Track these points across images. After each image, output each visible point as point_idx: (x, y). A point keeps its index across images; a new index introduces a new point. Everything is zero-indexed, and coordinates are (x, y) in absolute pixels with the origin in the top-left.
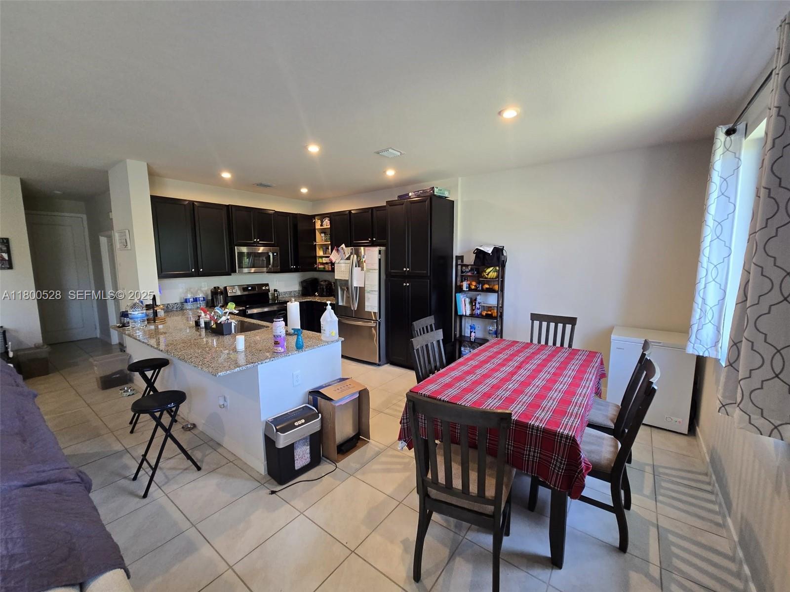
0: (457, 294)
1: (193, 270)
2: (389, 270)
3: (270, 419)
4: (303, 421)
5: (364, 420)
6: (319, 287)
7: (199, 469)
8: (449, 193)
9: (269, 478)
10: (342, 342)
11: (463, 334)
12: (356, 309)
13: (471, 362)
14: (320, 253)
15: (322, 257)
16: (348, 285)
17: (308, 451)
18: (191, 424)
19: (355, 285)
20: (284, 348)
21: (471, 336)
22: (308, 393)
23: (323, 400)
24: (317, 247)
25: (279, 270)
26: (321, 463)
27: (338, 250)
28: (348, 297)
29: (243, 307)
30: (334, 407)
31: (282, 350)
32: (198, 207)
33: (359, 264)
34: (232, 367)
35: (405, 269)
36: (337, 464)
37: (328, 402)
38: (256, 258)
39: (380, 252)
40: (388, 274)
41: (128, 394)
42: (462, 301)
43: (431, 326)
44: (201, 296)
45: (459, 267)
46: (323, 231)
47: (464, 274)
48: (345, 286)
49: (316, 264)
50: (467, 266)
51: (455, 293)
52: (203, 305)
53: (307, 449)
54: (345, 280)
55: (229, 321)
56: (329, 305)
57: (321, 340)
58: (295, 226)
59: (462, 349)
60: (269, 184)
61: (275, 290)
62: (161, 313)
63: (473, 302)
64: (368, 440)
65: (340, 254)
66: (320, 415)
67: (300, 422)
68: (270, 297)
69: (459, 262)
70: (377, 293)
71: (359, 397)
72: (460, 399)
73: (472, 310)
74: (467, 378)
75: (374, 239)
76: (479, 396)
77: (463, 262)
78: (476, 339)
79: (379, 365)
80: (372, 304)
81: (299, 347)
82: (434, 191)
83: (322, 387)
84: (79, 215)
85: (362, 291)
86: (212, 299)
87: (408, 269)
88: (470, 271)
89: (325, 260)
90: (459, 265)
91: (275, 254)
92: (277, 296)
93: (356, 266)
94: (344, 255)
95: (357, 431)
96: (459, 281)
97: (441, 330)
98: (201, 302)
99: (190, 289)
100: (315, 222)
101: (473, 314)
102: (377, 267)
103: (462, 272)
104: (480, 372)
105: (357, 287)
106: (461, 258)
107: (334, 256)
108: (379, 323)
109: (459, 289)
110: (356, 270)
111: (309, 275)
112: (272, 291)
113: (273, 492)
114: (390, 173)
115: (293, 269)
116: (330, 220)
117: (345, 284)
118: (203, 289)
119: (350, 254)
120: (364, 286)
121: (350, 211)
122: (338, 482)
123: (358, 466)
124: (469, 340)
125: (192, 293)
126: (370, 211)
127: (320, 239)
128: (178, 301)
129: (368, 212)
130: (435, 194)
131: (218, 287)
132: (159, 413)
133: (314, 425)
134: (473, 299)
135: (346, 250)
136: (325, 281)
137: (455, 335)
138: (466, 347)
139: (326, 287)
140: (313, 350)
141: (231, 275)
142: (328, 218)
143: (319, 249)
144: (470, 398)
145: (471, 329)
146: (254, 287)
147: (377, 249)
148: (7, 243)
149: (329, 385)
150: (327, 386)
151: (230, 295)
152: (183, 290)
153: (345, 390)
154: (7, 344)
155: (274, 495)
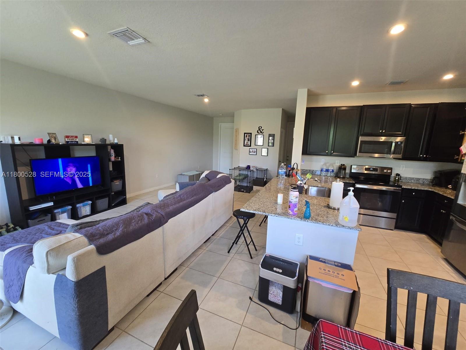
1: (327, 152)
3: (268, 255)
4: (281, 271)
17: (281, 296)
22: (307, 257)
25: (401, 157)
49: (458, 156)
57: (337, 221)
61: (397, 174)
66: (297, 277)
67: (278, 270)
68: (390, 179)
71: (352, 294)
81: (306, 217)
86: (338, 172)
91: (399, 143)
92: (398, 179)
99: (327, 163)
111: (450, 166)
112: (393, 175)
115: (422, 158)
118: (336, 165)
125: (327, 166)
128: (318, 170)
131: (344, 165)
141: (354, 157)
146: (376, 168)
148: (274, 136)
149: (325, 262)
150: (321, 261)
151: (353, 171)
152: (322, 163)
153: (329, 275)
154: (264, 175)
155: (250, 300)
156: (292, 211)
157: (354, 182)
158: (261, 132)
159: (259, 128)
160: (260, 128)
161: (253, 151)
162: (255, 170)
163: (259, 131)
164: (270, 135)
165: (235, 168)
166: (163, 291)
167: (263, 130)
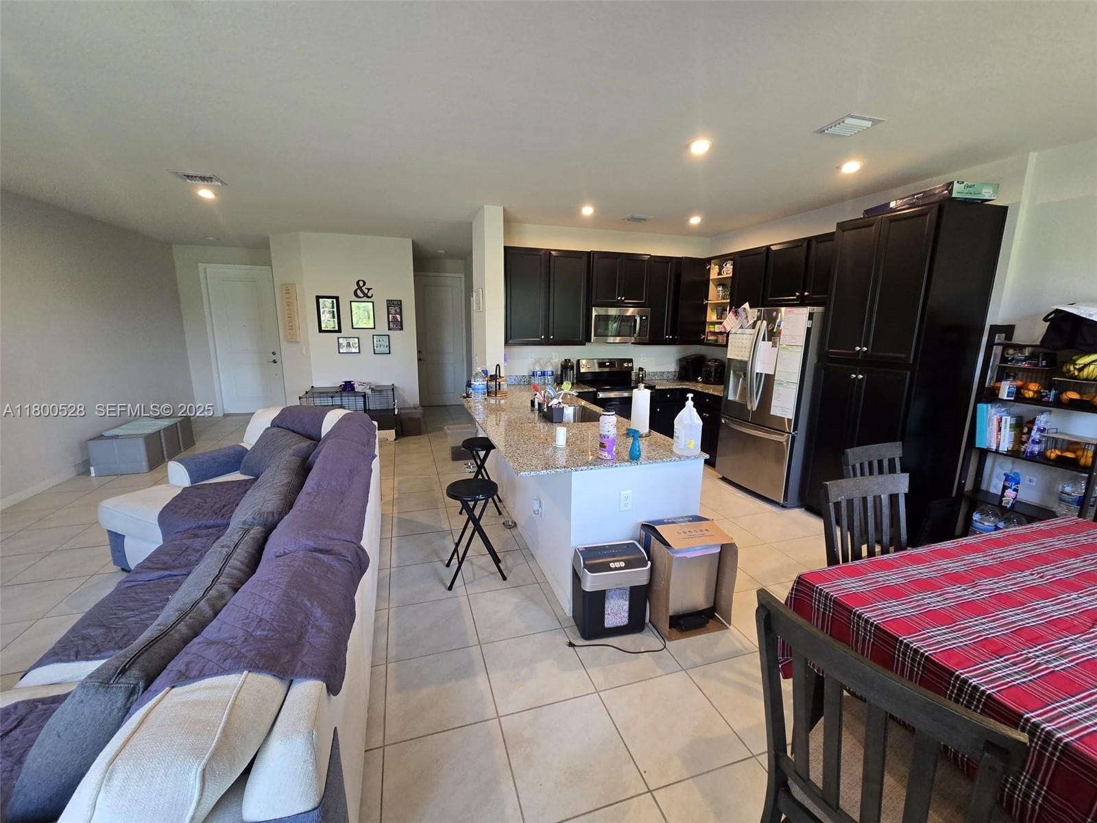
0: (978, 405)
1: (543, 337)
2: (826, 348)
3: (581, 547)
5: (724, 592)
6: (704, 369)
7: (504, 578)
8: (996, 192)
9: (572, 622)
10: (705, 460)
11: (984, 487)
12: (754, 409)
13: (972, 556)
14: (712, 316)
15: (714, 323)
16: (746, 370)
17: (626, 607)
18: (512, 521)
19: (758, 369)
20: (612, 455)
21: (1003, 495)
22: (640, 525)
23: (658, 542)
24: (709, 308)
25: (647, 341)
26: (644, 631)
27: (736, 313)
28: (744, 389)
29: (594, 388)
30: (671, 559)
31: (609, 457)
32: (555, 256)
33: (772, 335)
34: (539, 467)
35: (858, 348)
36: (667, 642)
37: (663, 547)
38: (623, 323)
39: (811, 316)
40: (822, 356)
41: (470, 470)
42: (990, 420)
43: (891, 461)
44: (549, 369)
45: (997, 350)
46: (721, 283)
47: (1009, 364)
48: (741, 371)
49: (704, 334)
50: (1020, 348)
51: (978, 401)
52: (550, 379)
53: (625, 605)
54: (741, 361)
55: (561, 406)
56: (690, 399)
57: (672, 452)
58: (678, 277)
59: (976, 517)
60: (643, 216)
61: (640, 368)
62: (504, 386)
63: (1022, 426)
64: (727, 624)
65: (740, 318)
66: (649, 563)
67: (617, 565)
68: (633, 378)
69: (999, 338)
70: (795, 388)
71: (720, 552)
72: (910, 630)
73: (1018, 442)
74: (949, 589)
75: (806, 294)
76: (967, 641)
77: (1011, 340)
78: (1016, 502)
79: (783, 507)
80: (784, 404)
81: (634, 457)
82: (951, 192)
83: (661, 522)
84: (457, 275)
85: (769, 381)
86: (562, 374)
87: (865, 349)
88: (1026, 359)
89: (717, 328)
90: (999, 344)
91: (644, 318)
92: (642, 377)
93: (764, 340)
94: (746, 321)
95: (712, 605)
96: (992, 378)
97: (907, 475)
98: (549, 378)
99: (540, 359)
100: (710, 268)
101: (1018, 451)
102: (802, 341)
103: (1004, 359)
104: (989, 586)
105: (761, 374)
106: (1009, 330)
107: (730, 322)
108: (793, 438)
109: (990, 396)
110: (765, 346)
111: (693, 350)
112: (635, 370)
113: (571, 645)
114: (851, 167)
115: (668, 340)
116: (734, 265)
117: (743, 368)
118: (554, 361)
119: (755, 319)
120: (773, 373)
121: (768, 248)
122: (660, 671)
123: (698, 660)
124: (997, 504)
125: (541, 365)
126: (805, 245)
127: (715, 294)
128: (526, 374)
129: (801, 246)
130: (954, 195)
131: (570, 360)
132: (484, 501)
133: (640, 576)
134: (1026, 420)
135: (750, 312)
136: (716, 360)
137: (961, 486)
138: (988, 515)
139: (716, 370)
140: (654, 464)
141: (585, 345)
142: (731, 262)
143: (712, 311)
144: (939, 638)
145: (1005, 480)
146: (612, 362)
147: (805, 311)
148: (401, 303)
149: (673, 523)
150: (668, 523)
151: (583, 370)
152: (530, 361)
153: (695, 537)
154: (394, 401)
155: (571, 648)
156: (610, 452)
157: (595, 389)
158: (366, 295)
159: (358, 283)
160: (361, 284)
161: (349, 343)
162: (369, 392)
163: (359, 292)
164: (390, 303)
165: (307, 393)
166: (384, 742)
167: (369, 289)
